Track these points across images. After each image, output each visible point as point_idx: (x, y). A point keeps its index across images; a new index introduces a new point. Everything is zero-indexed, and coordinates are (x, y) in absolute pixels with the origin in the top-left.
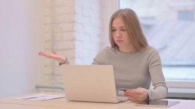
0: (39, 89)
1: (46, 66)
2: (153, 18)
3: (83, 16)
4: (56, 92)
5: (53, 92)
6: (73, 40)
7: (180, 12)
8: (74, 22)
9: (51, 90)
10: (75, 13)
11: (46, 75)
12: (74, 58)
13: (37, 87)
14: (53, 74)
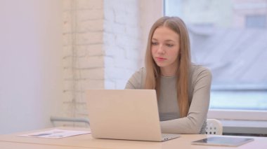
0: (55, 122)
1: (65, 91)
2: (211, 25)
3: (115, 22)
4: (78, 126)
5: (74, 126)
6: (101, 55)
7: (248, 17)
8: (103, 31)
9: (72, 123)
10: (104, 18)
11: (64, 103)
12: (103, 79)
13: (52, 120)
14: (74, 101)
